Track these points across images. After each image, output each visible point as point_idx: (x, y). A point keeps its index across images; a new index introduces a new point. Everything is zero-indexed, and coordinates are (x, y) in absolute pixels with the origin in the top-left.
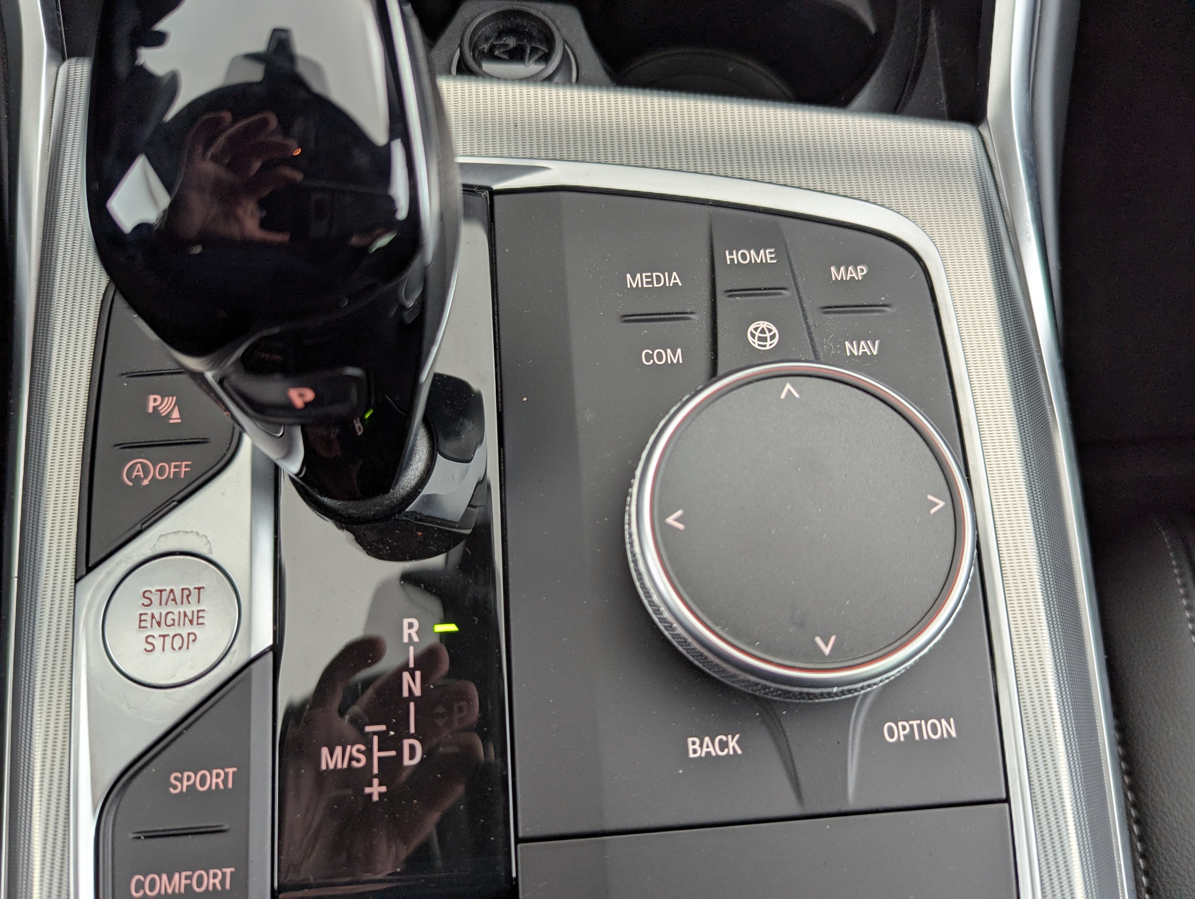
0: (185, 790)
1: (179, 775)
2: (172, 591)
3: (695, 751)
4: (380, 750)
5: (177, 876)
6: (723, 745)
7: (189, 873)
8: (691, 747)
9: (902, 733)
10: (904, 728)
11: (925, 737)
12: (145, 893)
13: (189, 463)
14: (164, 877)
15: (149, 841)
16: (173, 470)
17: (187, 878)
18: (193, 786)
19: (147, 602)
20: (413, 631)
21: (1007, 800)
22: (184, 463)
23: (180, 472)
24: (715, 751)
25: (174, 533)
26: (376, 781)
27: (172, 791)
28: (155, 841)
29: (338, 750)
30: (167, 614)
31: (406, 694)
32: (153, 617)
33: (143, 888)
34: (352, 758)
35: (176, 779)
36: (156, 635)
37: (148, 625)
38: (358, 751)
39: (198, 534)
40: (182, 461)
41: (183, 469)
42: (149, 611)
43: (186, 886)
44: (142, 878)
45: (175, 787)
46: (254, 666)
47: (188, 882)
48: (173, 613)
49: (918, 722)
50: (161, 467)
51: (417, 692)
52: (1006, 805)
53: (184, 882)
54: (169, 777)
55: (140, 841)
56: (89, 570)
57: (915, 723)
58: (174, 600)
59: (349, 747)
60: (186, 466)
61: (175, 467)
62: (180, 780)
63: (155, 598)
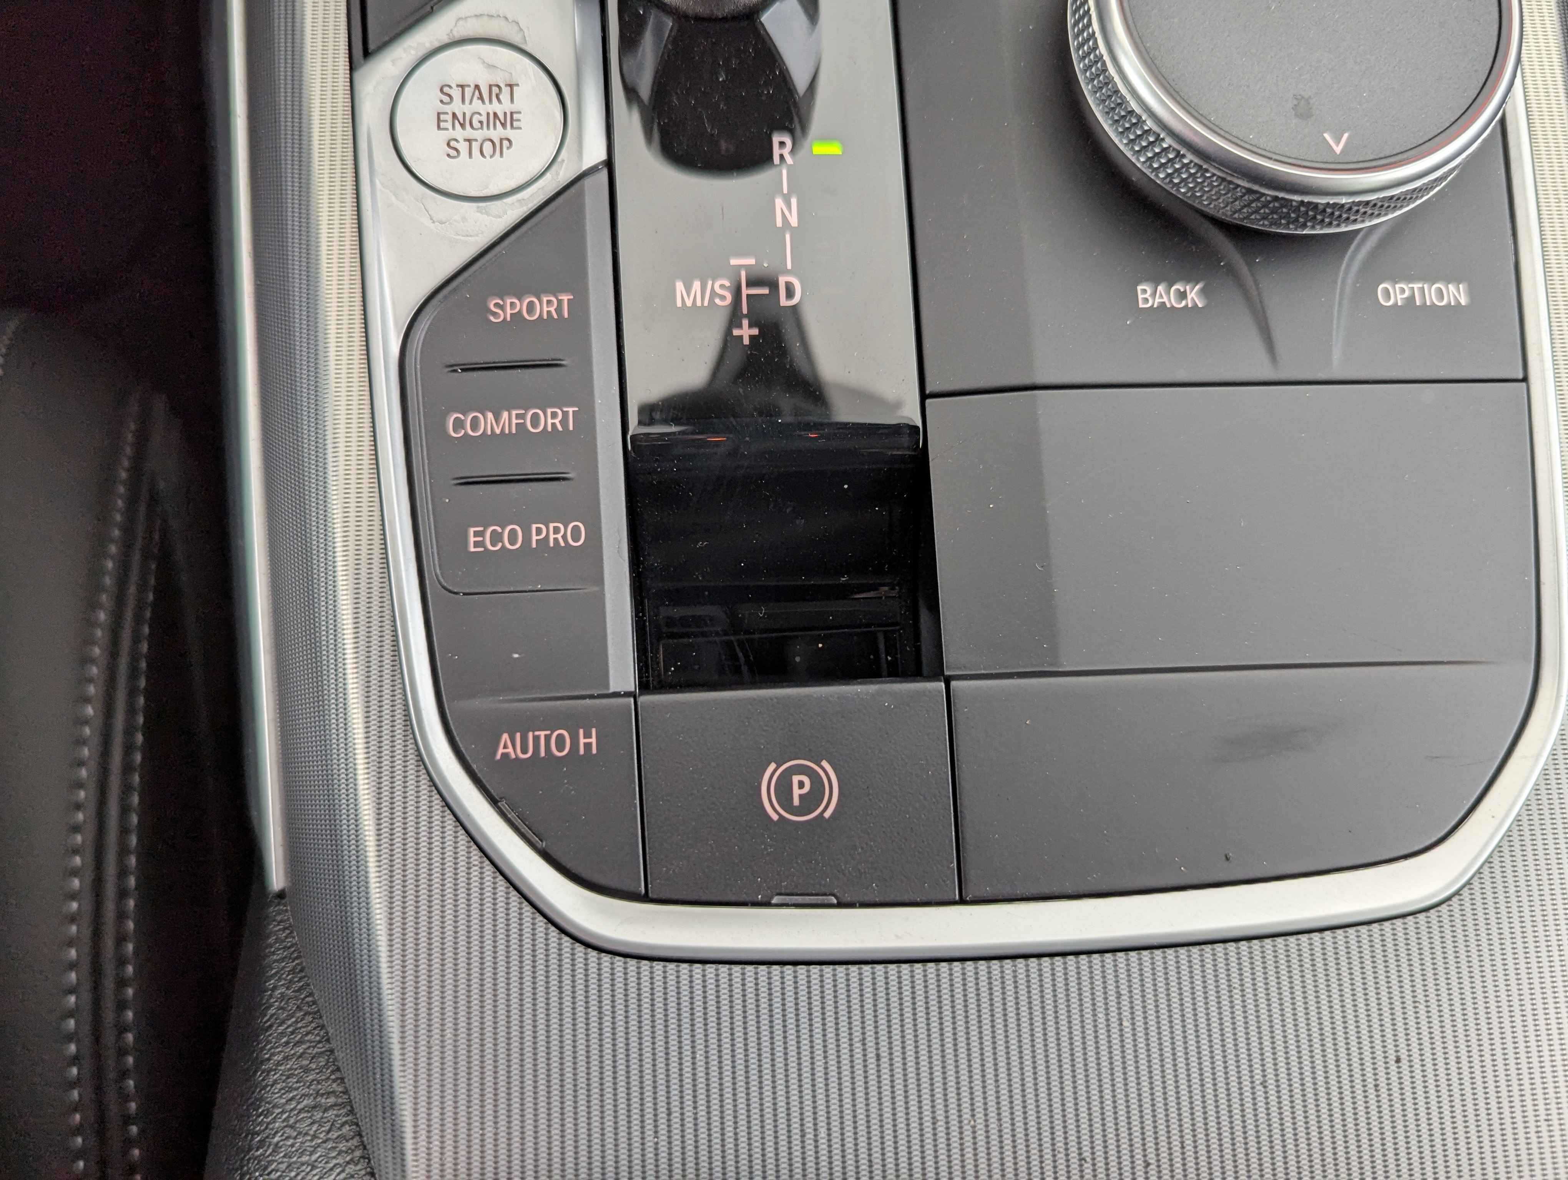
0: (508, 319)
1: (500, 301)
2: (477, 87)
3: (1146, 302)
4: (749, 287)
5: (505, 415)
6: (1182, 296)
7: (522, 411)
8: (1141, 295)
9: (1400, 296)
10: (1402, 291)
11: (1428, 303)
12: (466, 433)
14: (490, 416)
15: (466, 375)
17: (518, 416)
18: (516, 317)
19: (446, 99)
20: (785, 152)
21: (1525, 380)
24: (1171, 301)
25: (476, 16)
26: (745, 322)
27: (492, 319)
28: (475, 374)
29: (697, 285)
30: (473, 114)
31: (779, 223)
32: (454, 115)
33: (463, 427)
34: (713, 294)
35: (497, 305)
36: (461, 140)
37: (449, 125)
38: (722, 286)
39: (506, 18)
42: (448, 108)
43: (518, 425)
44: (461, 416)
45: (495, 314)
46: (587, 182)
47: (520, 421)
48: (479, 114)
49: (1422, 285)
51: (794, 221)
52: (1524, 384)
53: (514, 421)
54: (488, 302)
55: (456, 374)
56: (367, 54)
57: (1416, 285)
58: (481, 98)
59: (710, 283)
62: (502, 307)
63: (456, 93)
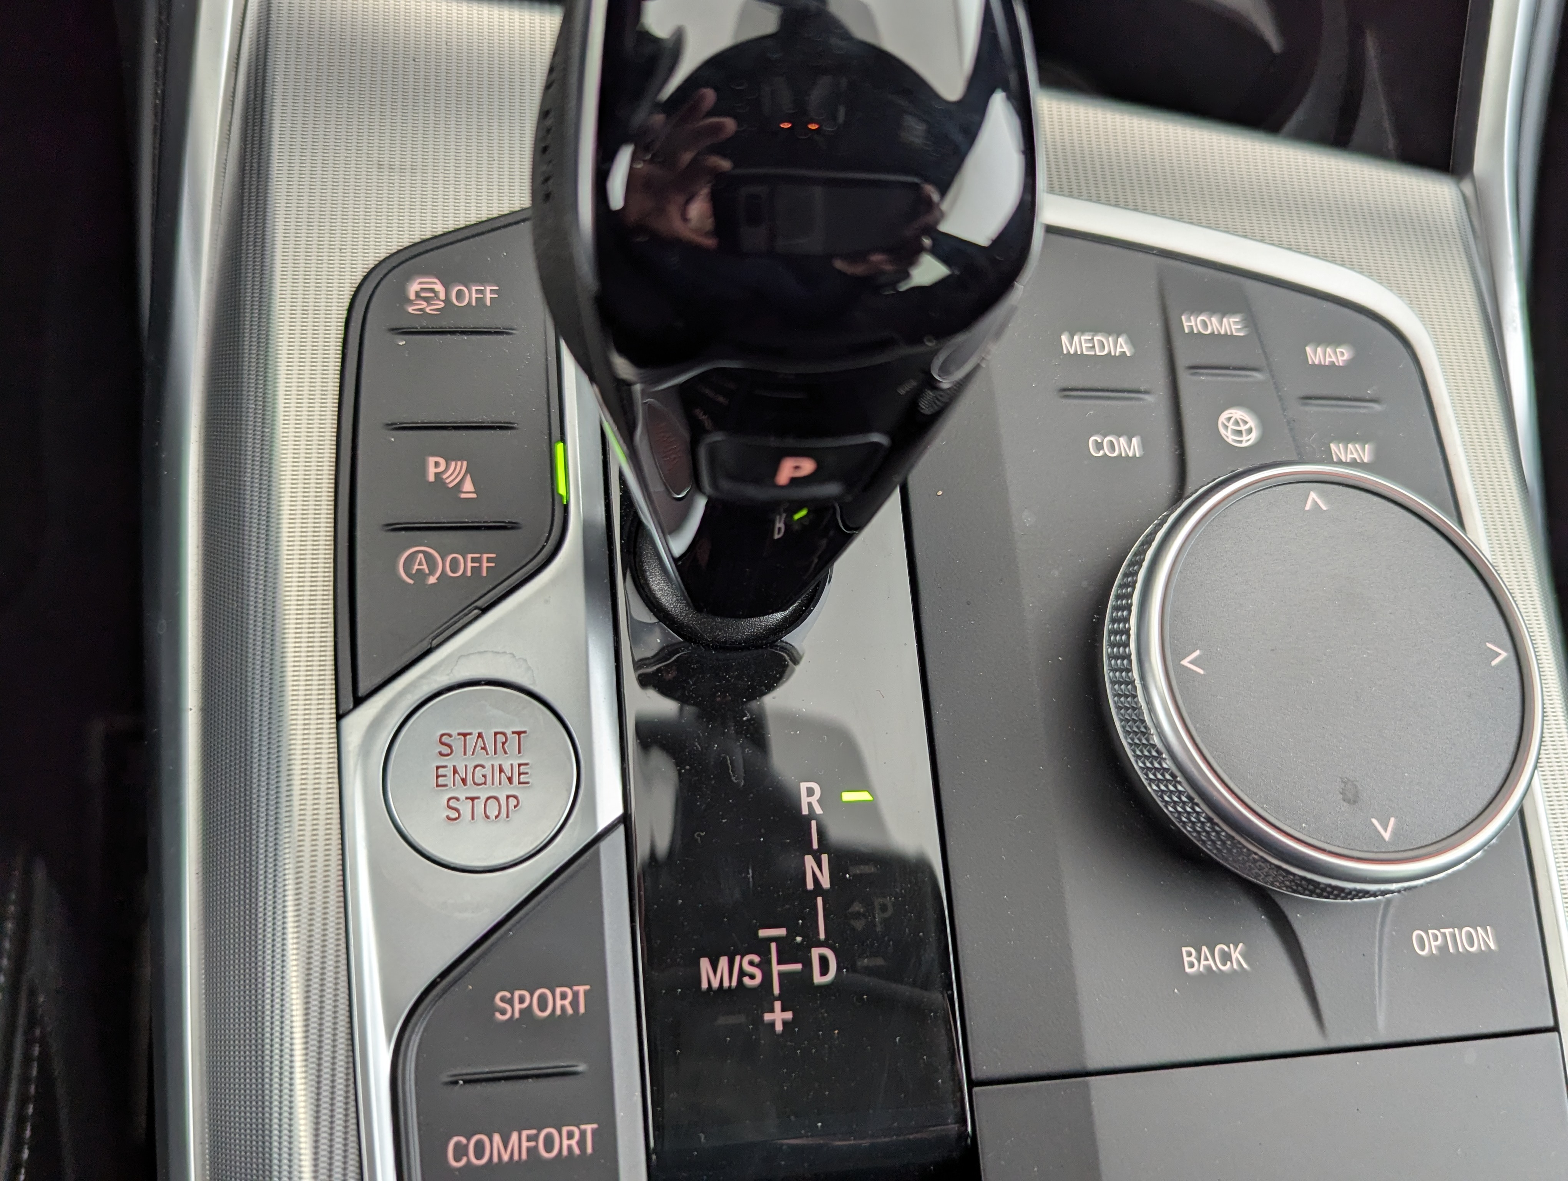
0: (517, 1015)
1: (508, 995)
2: (480, 735)
3: (1192, 965)
4: (779, 963)
5: (515, 1136)
6: (1226, 957)
7: (534, 1132)
8: (1186, 959)
9: (1433, 944)
10: (1436, 938)
11: (1461, 950)
12: (469, 1161)
13: (494, 555)
14: (497, 1138)
15: (469, 1088)
16: (470, 565)
17: (529, 1139)
18: (527, 1012)
19: (446, 750)
20: (814, 800)
21: (1555, 1029)
22: (485, 556)
23: (479, 568)
24: (1216, 965)
25: (480, 653)
26: (778, 1005)
27: (499, 1016)
28: (479, 1087)
29: (723, 962)
30: (476, 767)
31: (810, 886)
32: (455, 771)
33: (467, 1155)
34: (742, 973)
35: (503, 999)
36: (462, 797)
37: (449, 781)
38: (751, 963)
39: (513, 656)
40: (481, 553)
41: (485, 565)
42: (449, 762)
43: (529, 1149)
44: (464, 1140)
45: (503, 1012)
46: (603, 845)
47: (532, 1144)
48: (483, 767)
49: (1451, 930)
50: (453, 558)
51: (826, 883)
52: (1556, 1034)
53: (525, 1144)
54: (494, 996)
55: (457, 1088)
56: (359, 701)
57: (1447, 931)
58: (484, 748)
59: (738, 958)
60: (489, 560)
61: (473, 560)
62: (510, 1002)
63: (458, 744)
